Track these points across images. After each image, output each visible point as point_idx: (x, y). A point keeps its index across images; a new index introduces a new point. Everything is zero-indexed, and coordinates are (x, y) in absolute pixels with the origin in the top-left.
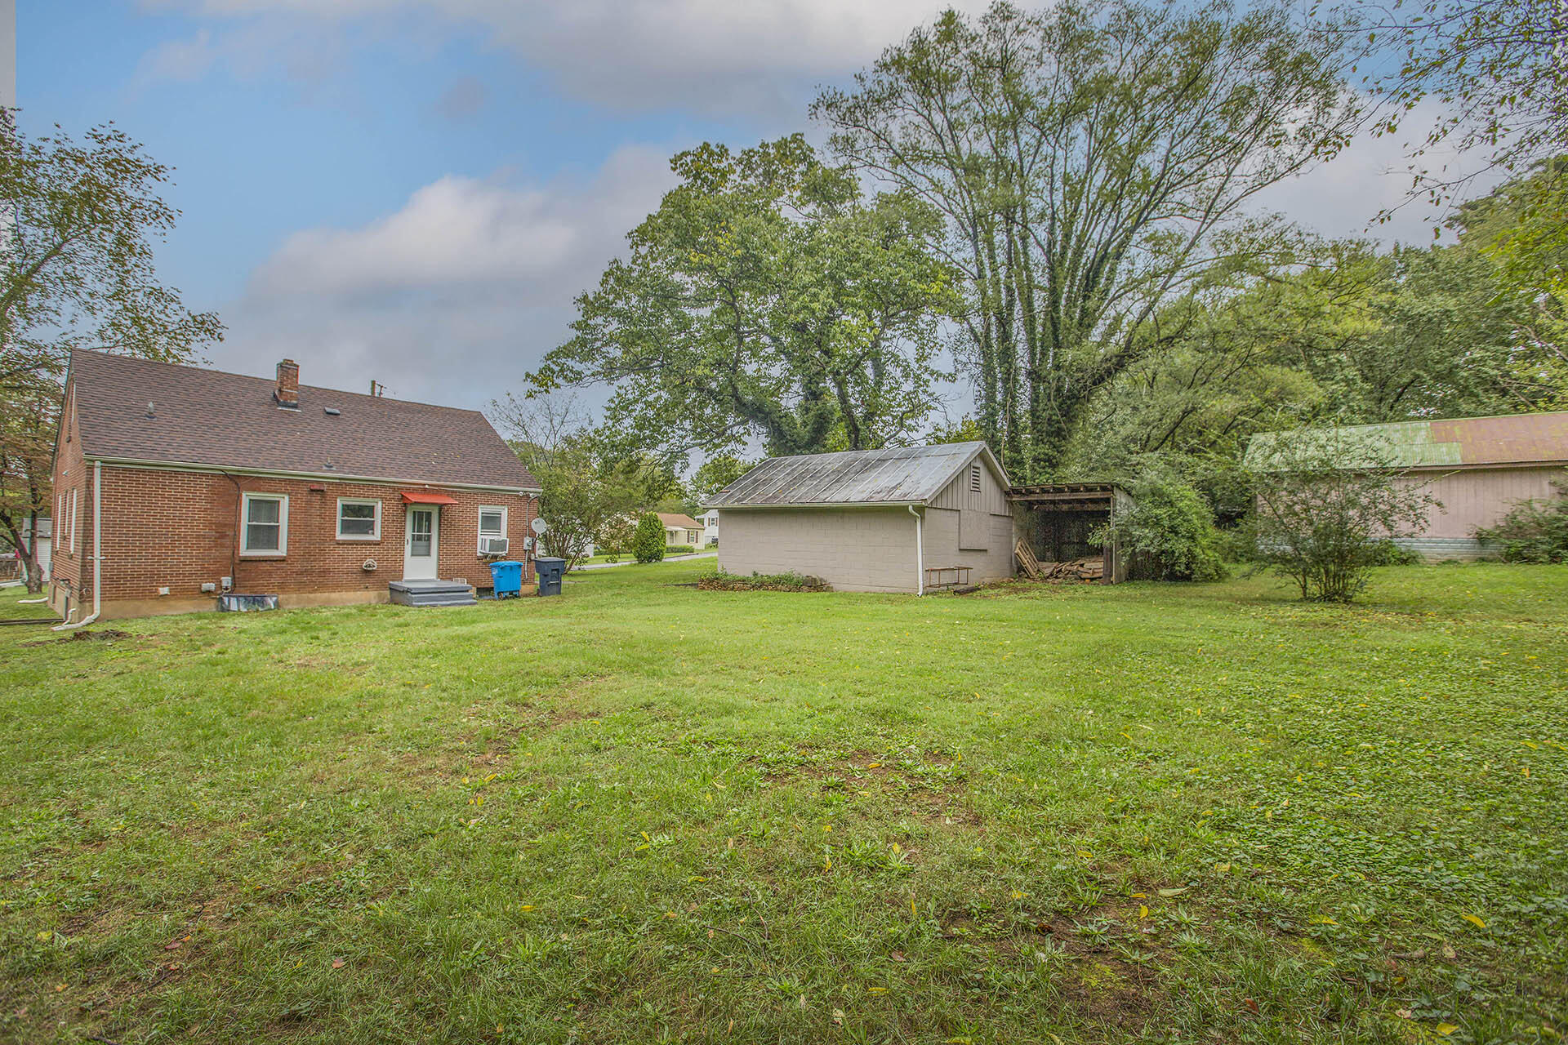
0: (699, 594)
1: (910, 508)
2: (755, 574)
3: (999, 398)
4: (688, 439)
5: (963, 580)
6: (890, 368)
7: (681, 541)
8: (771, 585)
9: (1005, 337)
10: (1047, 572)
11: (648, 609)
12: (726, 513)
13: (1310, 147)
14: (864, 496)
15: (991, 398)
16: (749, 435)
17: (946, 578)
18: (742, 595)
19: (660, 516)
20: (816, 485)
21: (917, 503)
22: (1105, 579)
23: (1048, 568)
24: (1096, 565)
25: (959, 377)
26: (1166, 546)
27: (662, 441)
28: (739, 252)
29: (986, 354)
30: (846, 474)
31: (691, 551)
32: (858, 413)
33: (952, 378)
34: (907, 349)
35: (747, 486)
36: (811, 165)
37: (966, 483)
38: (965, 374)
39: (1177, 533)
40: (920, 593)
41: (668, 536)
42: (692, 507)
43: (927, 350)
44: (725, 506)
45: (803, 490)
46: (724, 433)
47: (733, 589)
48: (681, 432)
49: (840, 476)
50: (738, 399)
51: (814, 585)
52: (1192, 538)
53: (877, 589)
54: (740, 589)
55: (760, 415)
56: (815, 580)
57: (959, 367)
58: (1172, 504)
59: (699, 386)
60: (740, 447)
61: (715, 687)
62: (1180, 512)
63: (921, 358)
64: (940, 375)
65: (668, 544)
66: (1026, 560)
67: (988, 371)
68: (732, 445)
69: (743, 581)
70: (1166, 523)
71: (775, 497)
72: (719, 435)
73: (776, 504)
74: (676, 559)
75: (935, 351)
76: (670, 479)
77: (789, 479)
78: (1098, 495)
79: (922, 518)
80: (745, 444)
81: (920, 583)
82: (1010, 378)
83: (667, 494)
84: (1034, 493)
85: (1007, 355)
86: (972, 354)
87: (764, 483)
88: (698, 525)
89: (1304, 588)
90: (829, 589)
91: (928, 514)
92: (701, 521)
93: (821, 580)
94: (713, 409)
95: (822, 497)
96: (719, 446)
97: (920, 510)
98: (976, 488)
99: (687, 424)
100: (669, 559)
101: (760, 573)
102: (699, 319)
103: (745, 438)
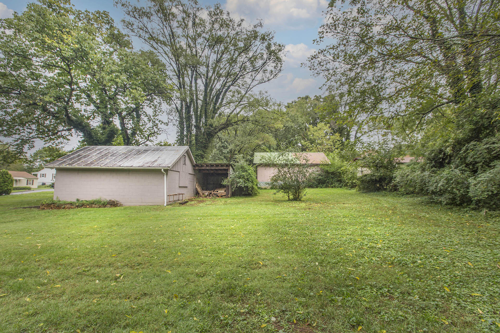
0: (42, 213)
1: (162, 170)
2: (78, 200)
3: (185, 133)
4: (33, 134)
5: (181, 199)
6: (142, 117)
7: (23, 184)
8: (88, 205)
9: (188, 112)
10: (206, 194)
11: (4, 225)
12: (60, 170)
13: (273, 76)
14: (141, 164)
15: (182, 132)
16: (72, 136)
17: (176, 198)
18: (71, 211)
19: (10, 172)
20: (115, 159)
21: (166, 168)
22: (226, 196)
23: (207, 193)
24: (221, 192)
25: (169, 124)
26: (246, 185)
27: (15, 134)
28: (76, 46)
29: (181, 117)
30: (129, 155)
31: (29, 189)
32: (129, 132)
33: (167, 124)
34: (149, 111)
35: (74, 158)
36: (112, 27)
37: (182, 162)
38: (171, 124)
39: (248, 181)
40: (165, 205)
41: (14, 182)
42: (30, 168)
43: (158, 113)
44: (61, 166)
45: (108, 161)
46: (57, 133)
47: (64, 208)
48: (29, 130)
49: (126, 156)
50: (69, 117)
51: (113, 204)
52: (252, 182)
53: (145, 204)
54: (69, 208)
55: (80, 127)
56: (114, 202)
57: (170, 121)
58: (247, 171)
59: (44, 109)
60: (66, 141)
61: (87, 292)
62: (249, 174)
63: (155, 115)
64: (162, 123)
65: (15, 186)
66: (199, 190)
67: (181, 123)
68: (61, 140)
69: (71, 204)
70: (246, 177)
71: (92, 163)
72: (54, 134)
73: (92, 166)
74: (20, 193)
75: (161, 113)
76: (21, 152)
77: (99, 156)
78: (225, 168)
79: (167, 174)
80: (68, 140)
81: (165, 200)
82: (189, 127)
83: (17, 161)
84: (204, 166)
85: (189, 118)
86: (175, 117)
87: (85, 157)
88: (35, 177)
89: (289, 197)
90: (121, 205)
91: (170, 172)
92: (36, 175)
93: (117, 201)
94: (50, 122)
95: (119, 164)
96: (53, 139)
97: (166, 171)
98: (185, 164)
99: (34, 127)
100: (14, 193)
101: (81, 199)
102: (46, 77)
103: (69, 137)
